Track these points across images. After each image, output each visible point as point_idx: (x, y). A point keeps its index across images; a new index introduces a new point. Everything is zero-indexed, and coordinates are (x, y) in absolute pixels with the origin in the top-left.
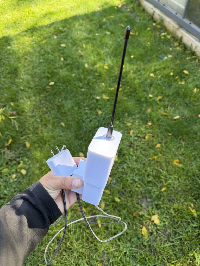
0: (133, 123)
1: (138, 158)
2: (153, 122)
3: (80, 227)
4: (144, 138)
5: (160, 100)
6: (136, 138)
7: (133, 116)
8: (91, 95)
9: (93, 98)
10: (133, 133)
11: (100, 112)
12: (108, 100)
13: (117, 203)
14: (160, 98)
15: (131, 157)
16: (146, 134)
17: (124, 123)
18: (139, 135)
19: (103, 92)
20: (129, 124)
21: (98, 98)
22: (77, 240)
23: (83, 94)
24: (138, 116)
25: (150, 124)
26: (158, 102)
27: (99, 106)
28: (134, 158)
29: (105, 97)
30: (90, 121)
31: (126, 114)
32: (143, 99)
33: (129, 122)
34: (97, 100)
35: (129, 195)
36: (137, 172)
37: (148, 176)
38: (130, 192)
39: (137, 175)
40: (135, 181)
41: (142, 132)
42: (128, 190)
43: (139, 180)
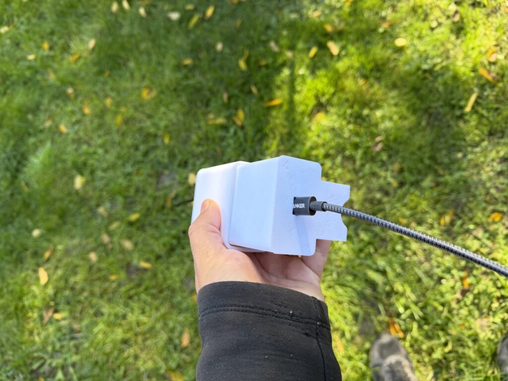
0: (51, 117)
2: (72, 84)
3: (130, 298)
4: (84, 115)
5: (51, 48)
6: (76, 127)
7: (42, 107)
10: (67, 127)
13: (138, 220)
14: (46, 46)
16: (81, 109)
17: (41, 131)
18: (74, 119)
20: (48, 124)
22: (143, 312)
24: (46, 101)
25: (70, 91)
26: (52, 53)
28: (100, 151)
31: (30, 117)
32: (28, 73)
33: (43, 122)
35: (140, 194)
36: (120, 162)
37: (136, 148)
38: (137, 190)
39: (124, 165)
40: (129, 174)
41: (73, 112)
42: (132, 191)
43: (133, 165)
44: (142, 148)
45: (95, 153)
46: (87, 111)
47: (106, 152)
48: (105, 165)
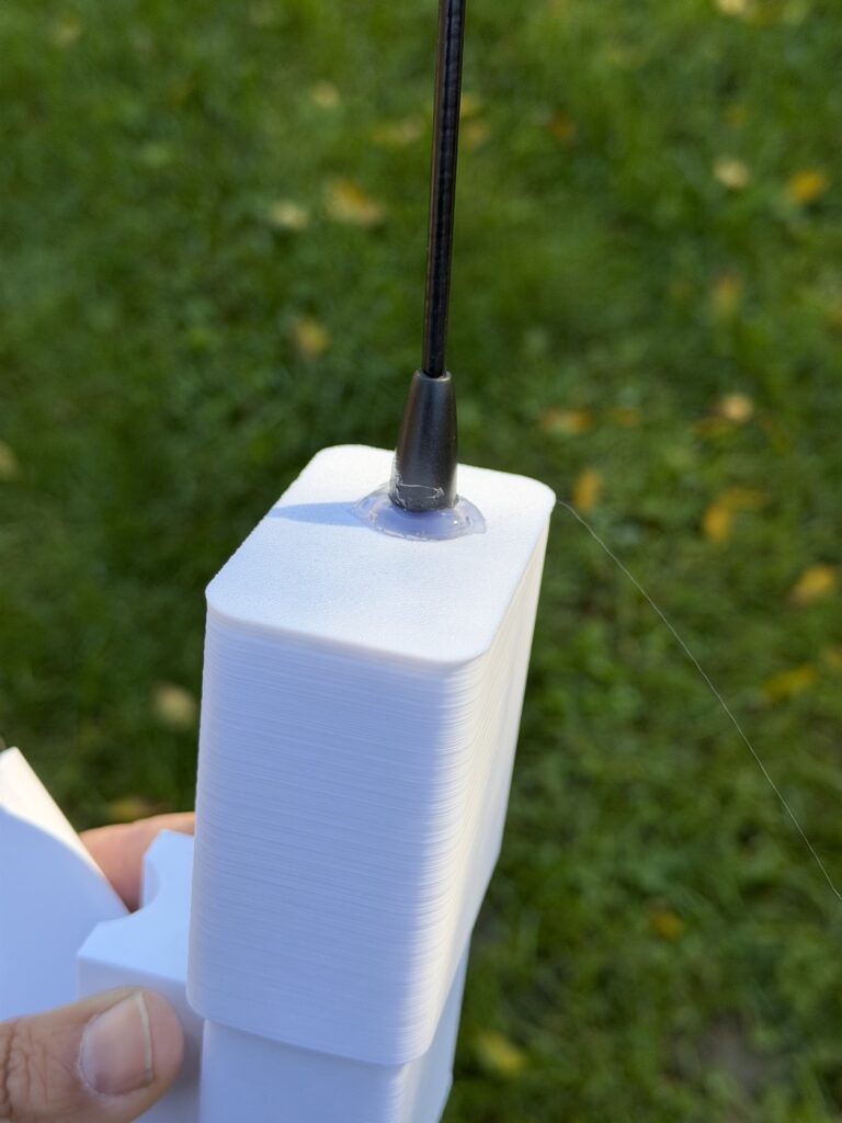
0: (595, 414)
1: (653, 694)
2: (761, 393)
4: (696, 528)
6: (630, 537)
7: (599, 356)
8: (227, 190)
9: (248, 222)
10: (605, 498)
11: (311, 337)
12: (378, 232)
14: (807, 185)
15: (592, 699)
16: (705, 498)
17: (520, 420)
18: (653, 507)
19: (336, 166)
20: (565, 425)
21: (289, 215)
23: (156, 187)
24: (632, 349)
25: (737, 407)
26: (800, 227)
27: (303, 289)
28: (625, 701)
29: (350, 206)
30: (236, 417)
31: (536, 341)
32: (669, 209)
33: (559, 403)
34: (284, 240)
35: (598, 1005)
36: (648, 812)
37: (747, 837)
38: (603, 980)
39: (648, 834)
40: (635, 892)
41: (672, 484)
42: (588, 962)
43: (674, 876)
44: (766, 861)
45: (605, 685)
46: (718, 523)
47: (641, 724)
48: (592, 764)
